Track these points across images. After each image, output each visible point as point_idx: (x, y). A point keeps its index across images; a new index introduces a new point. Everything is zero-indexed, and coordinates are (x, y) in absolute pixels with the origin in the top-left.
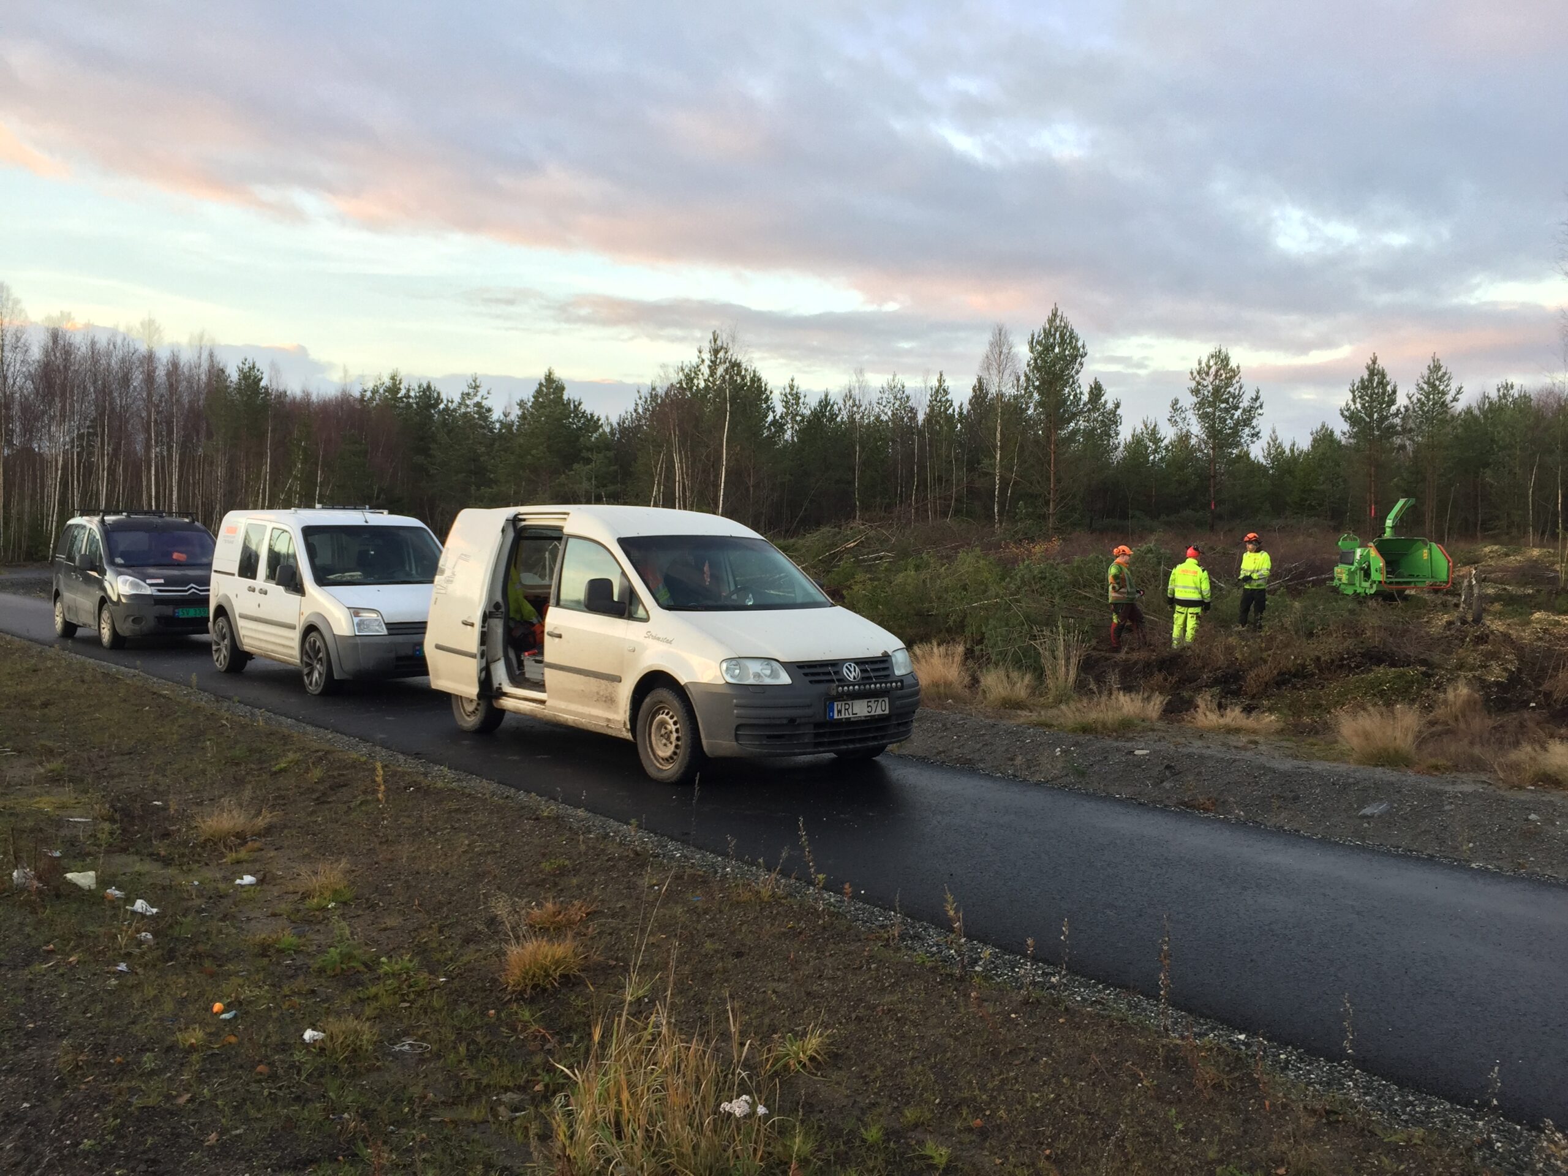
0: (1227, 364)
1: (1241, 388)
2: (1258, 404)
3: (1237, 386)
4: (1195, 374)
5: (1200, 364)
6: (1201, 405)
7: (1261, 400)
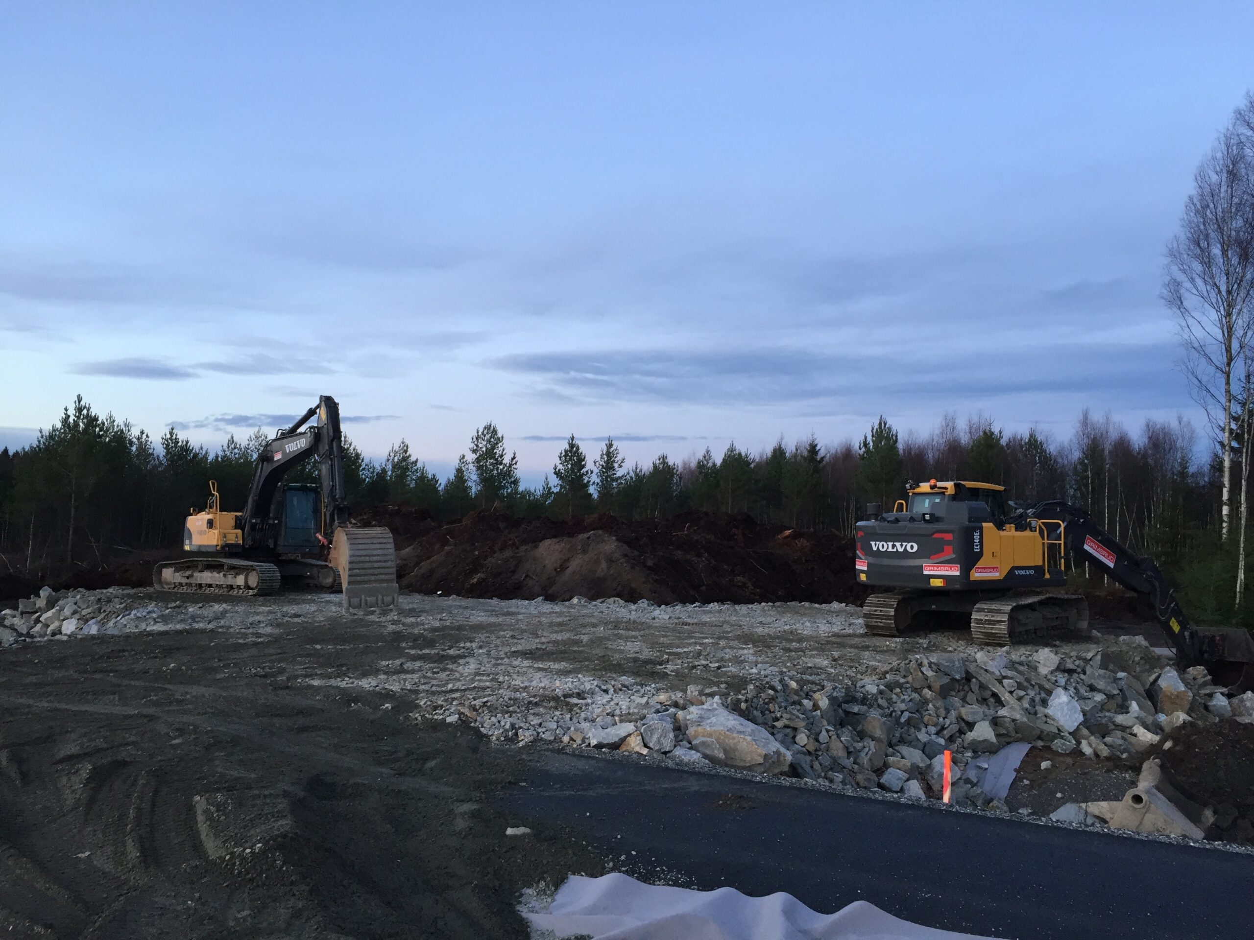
0: (496, 434)
1: (504, 450)
2: (514, 462)
3: (501, 449)
4: (475, 439)
5: (478, 432)
6: (478, 460)
7: (516, 459)
